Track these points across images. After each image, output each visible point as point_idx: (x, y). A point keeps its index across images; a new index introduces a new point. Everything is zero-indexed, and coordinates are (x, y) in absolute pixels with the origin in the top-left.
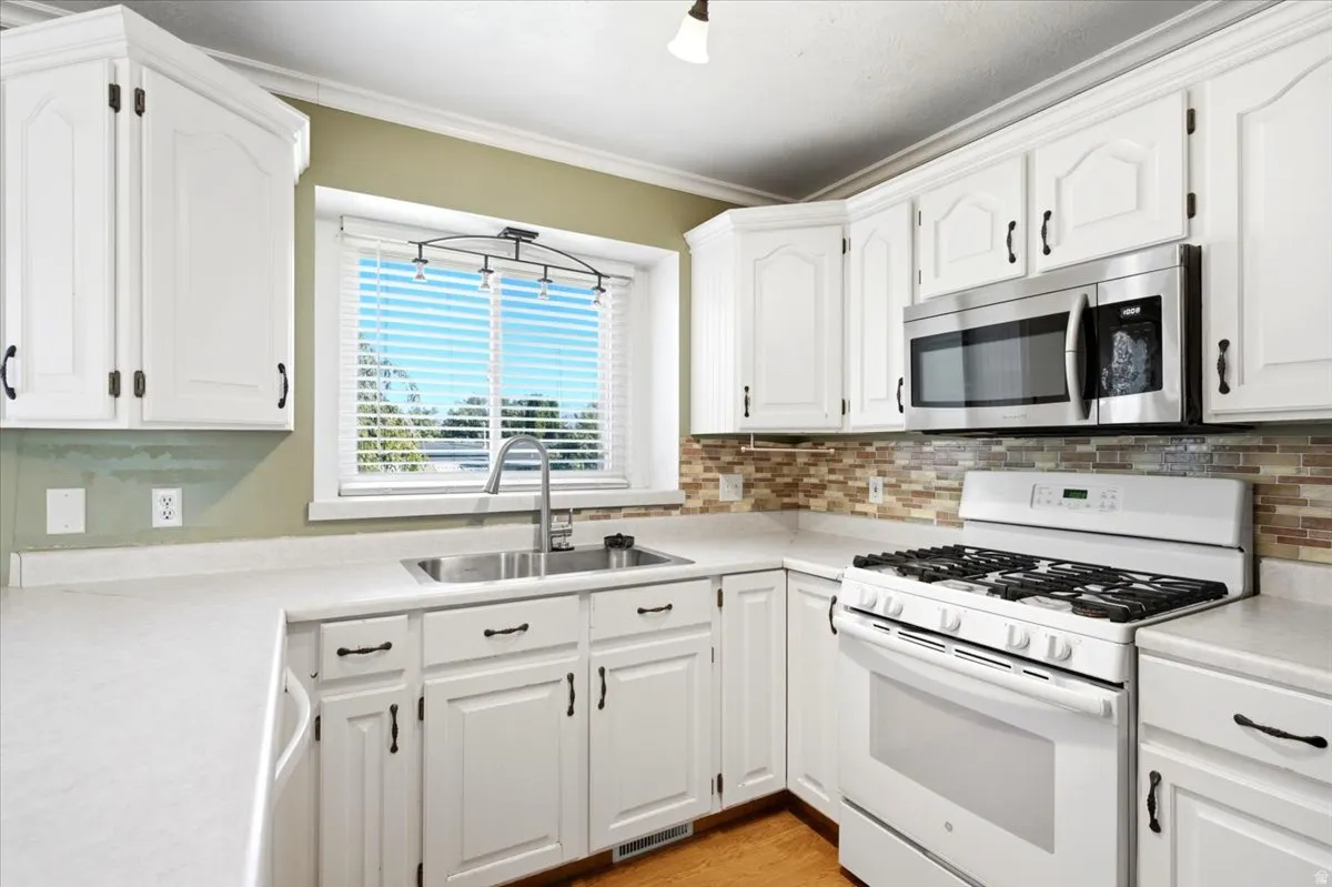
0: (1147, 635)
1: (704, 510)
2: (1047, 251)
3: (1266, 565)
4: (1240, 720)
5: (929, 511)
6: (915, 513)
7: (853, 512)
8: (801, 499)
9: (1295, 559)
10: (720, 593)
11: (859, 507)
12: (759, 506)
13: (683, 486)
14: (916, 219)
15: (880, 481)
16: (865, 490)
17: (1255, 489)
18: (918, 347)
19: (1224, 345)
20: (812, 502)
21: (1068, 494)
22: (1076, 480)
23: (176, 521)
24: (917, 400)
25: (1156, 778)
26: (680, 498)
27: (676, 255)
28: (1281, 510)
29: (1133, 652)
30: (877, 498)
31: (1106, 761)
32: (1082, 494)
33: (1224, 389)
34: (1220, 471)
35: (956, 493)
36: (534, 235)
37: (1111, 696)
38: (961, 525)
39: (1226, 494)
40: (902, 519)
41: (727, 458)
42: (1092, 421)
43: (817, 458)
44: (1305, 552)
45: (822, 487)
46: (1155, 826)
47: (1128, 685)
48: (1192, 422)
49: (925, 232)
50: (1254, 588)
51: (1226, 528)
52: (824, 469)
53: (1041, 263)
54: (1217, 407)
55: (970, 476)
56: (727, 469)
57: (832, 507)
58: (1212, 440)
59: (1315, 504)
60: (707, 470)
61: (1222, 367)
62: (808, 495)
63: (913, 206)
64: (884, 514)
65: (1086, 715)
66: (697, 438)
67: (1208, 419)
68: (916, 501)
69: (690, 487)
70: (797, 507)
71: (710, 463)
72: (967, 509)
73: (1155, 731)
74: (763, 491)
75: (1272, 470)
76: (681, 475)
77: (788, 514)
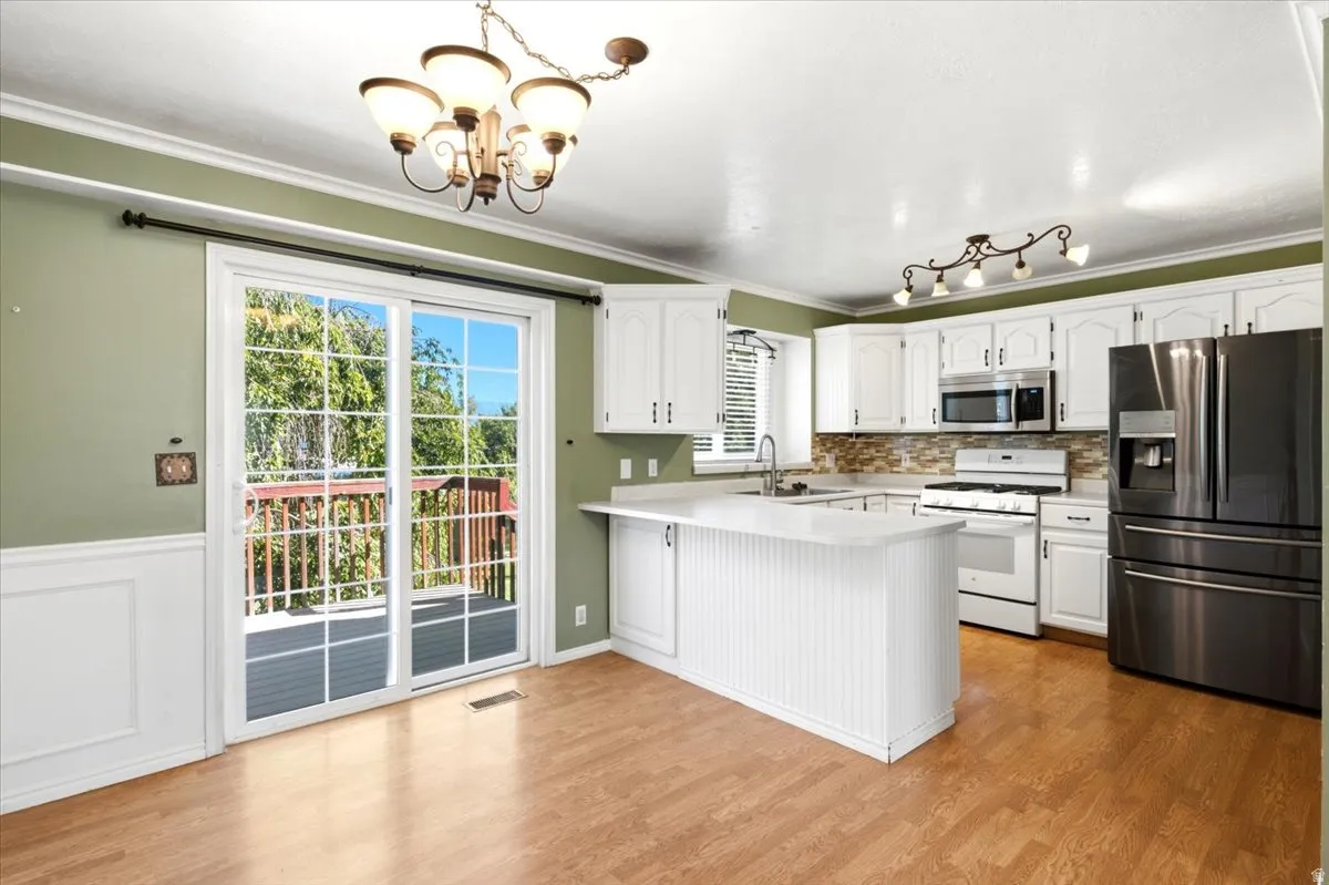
0: (1043, 498)
1: (820, 472)
2: (1001, 364)
3: (1073, 480)
4: (1069, 518)
5: (936, 468)
6: (927, 470)
7: (892, 472)
8: (858, 466)
9: (1081, 477)
10: (865, 505)
11: (895, 469)
12: (841, 471)
13: (813, 460)
14: (942, 340)
15: (908, 455)
16: (900, 460)
17: (1069, 454)
18: (945, 396)
19: (1062, 405)
20: (865, 468)
21: (1004, 458)
22: (1007, 452)
23: (655, 475)
24: (945, 419)
25: (1046, 542)
26: (812, 466)
27: (809, 340)
28: (1078, 461)
29: (1039, 503)
30: (906, 464)
31: (1032, 539)
32: (1009, 458)
33: (1062, 420)
34: (1058, 448)
35: (952, 460)
36: (754, 332)
37: (1033, 518)
38: (954, 474)
39: (1061, 455)
40: (920, 473)
41: (829, 445)
42: (1020, 429)
43: (868, 445)
44: (1085, 475)
45: (872, 459)
46: (1046, 557)
47: (1037, 515)
48: (1053, 431)
49: (946, 346)
50: (1069, 489)
51: (1060, 468)
52: (872, 451)
53: (999, 368)
54: (1060, 426)
55: (959, 452)
56: (828, 451)
57: (878, 470)
58: (1056, 436)
59: (1088, 458)
60: (821, 451)
61: (1062, 412)
62: (863, 463)
63: (940, 334)
64: (910, 471)
65: (1026, 525)
66: (818, 435)
67: (1057, 429)
68: (929, 464)
69: (815, 460)
70: (855, 471)
71: (823, 448)
72: (958, 467)
73: (1046, 527)
74: (842, 462)
75: (1075, 447)
76: (812, 454)
77: (854, 474)
